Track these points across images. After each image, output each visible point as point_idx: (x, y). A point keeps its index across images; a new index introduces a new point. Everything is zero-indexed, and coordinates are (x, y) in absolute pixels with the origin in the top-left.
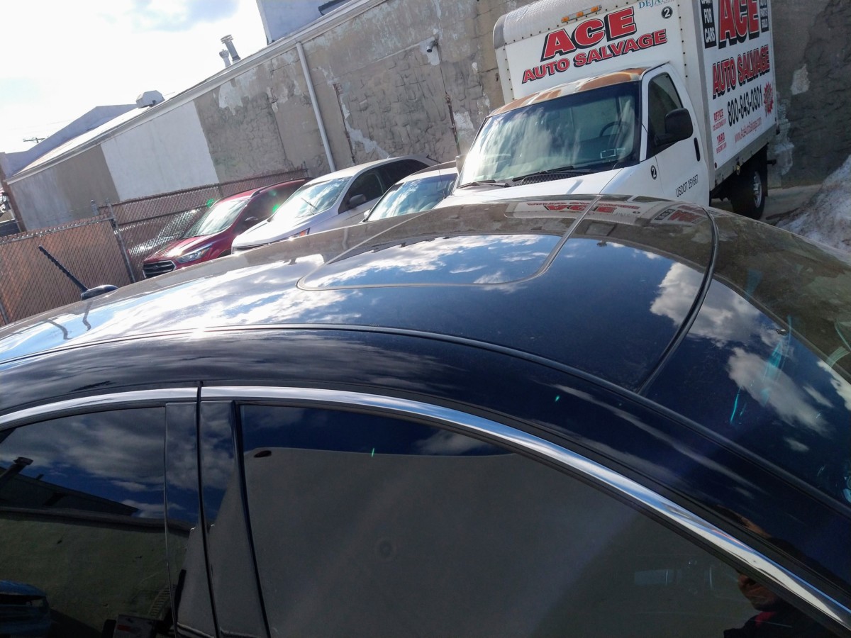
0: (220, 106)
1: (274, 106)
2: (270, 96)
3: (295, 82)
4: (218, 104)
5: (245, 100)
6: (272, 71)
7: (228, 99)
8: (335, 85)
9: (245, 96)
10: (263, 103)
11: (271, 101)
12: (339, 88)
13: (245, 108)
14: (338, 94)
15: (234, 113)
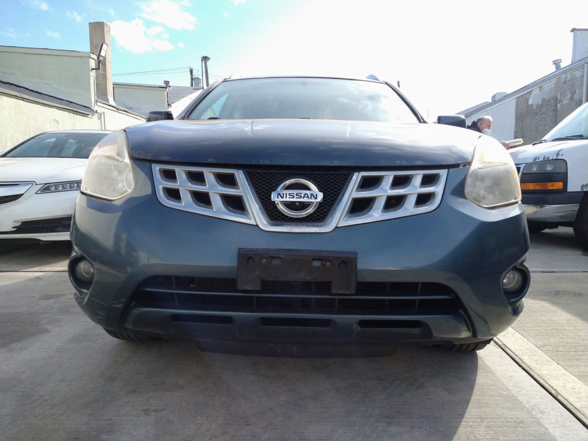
0: (529, 103)
1: (559, 105)
2: (559, 98)
3: (577, 90)
4: (528, 102)
5: (543, 100)
6: (565, 82)
7: (534, 100)
9: (545, 97)
10: (553, 102)
11: (558, 101)
13: (542, 105)
15: (535, 108)
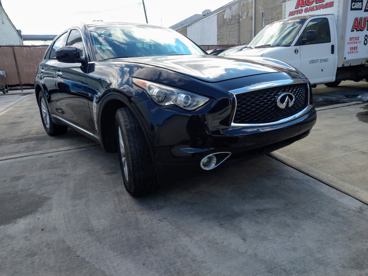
1: (241, 19)
2: (240, 15)
3: (250, 10)
4: (224, 17)
5: (232, 16)
6: (243, 6)
7: (227, 15)
8: (262, 13)
9: (233, 14)
10: (237, 17)
11: (240, 17)
12: (264, 14)
13: (232, 19)
14: (263, 17)
15: (228, 21)
